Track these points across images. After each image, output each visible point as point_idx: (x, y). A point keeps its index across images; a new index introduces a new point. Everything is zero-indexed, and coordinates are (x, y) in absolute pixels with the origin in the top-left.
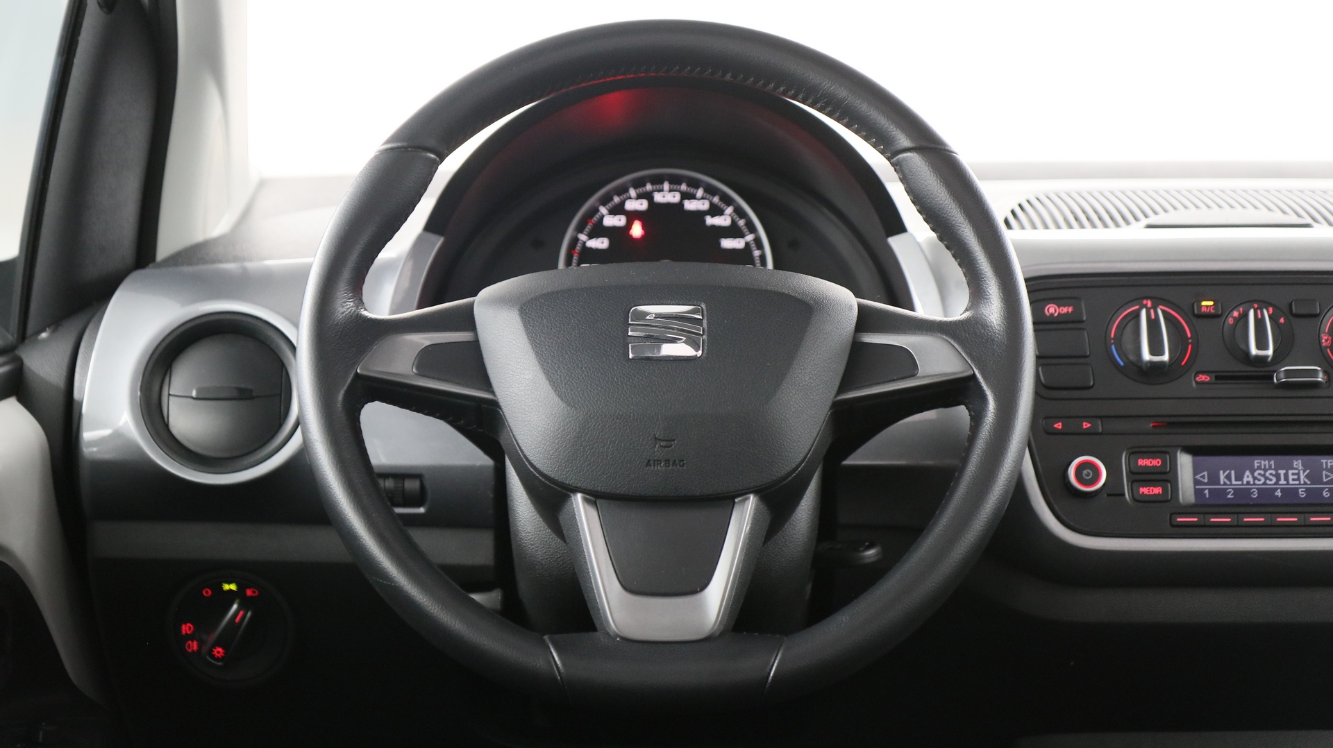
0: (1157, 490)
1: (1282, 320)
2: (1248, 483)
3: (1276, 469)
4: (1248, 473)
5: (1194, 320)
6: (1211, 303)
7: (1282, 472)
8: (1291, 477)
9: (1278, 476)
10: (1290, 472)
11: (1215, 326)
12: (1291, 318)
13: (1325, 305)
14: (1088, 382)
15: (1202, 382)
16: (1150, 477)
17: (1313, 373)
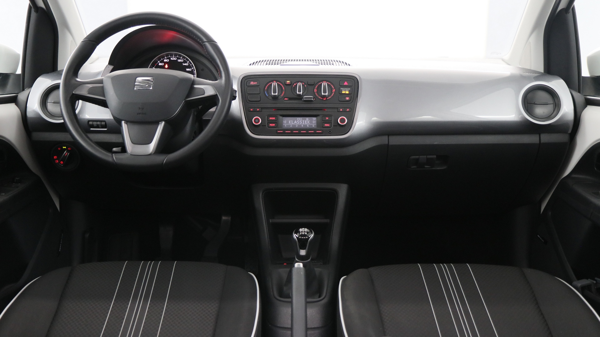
0: (274, 125)
1: (306, 86)
2: (295, 123)
3: (302, 120)
4: (295, 121)
5: (285, 86)
6: (289, 82)
7: (303, 121)
8: (305, 122)
9: (302, 122)
10: (305, 121)
11: (290, 87)
12: (308, 85)
13: (316, 82)
14: (259, 100)
15: (286, 100)
16: (272, 122)
17: (311, 98)
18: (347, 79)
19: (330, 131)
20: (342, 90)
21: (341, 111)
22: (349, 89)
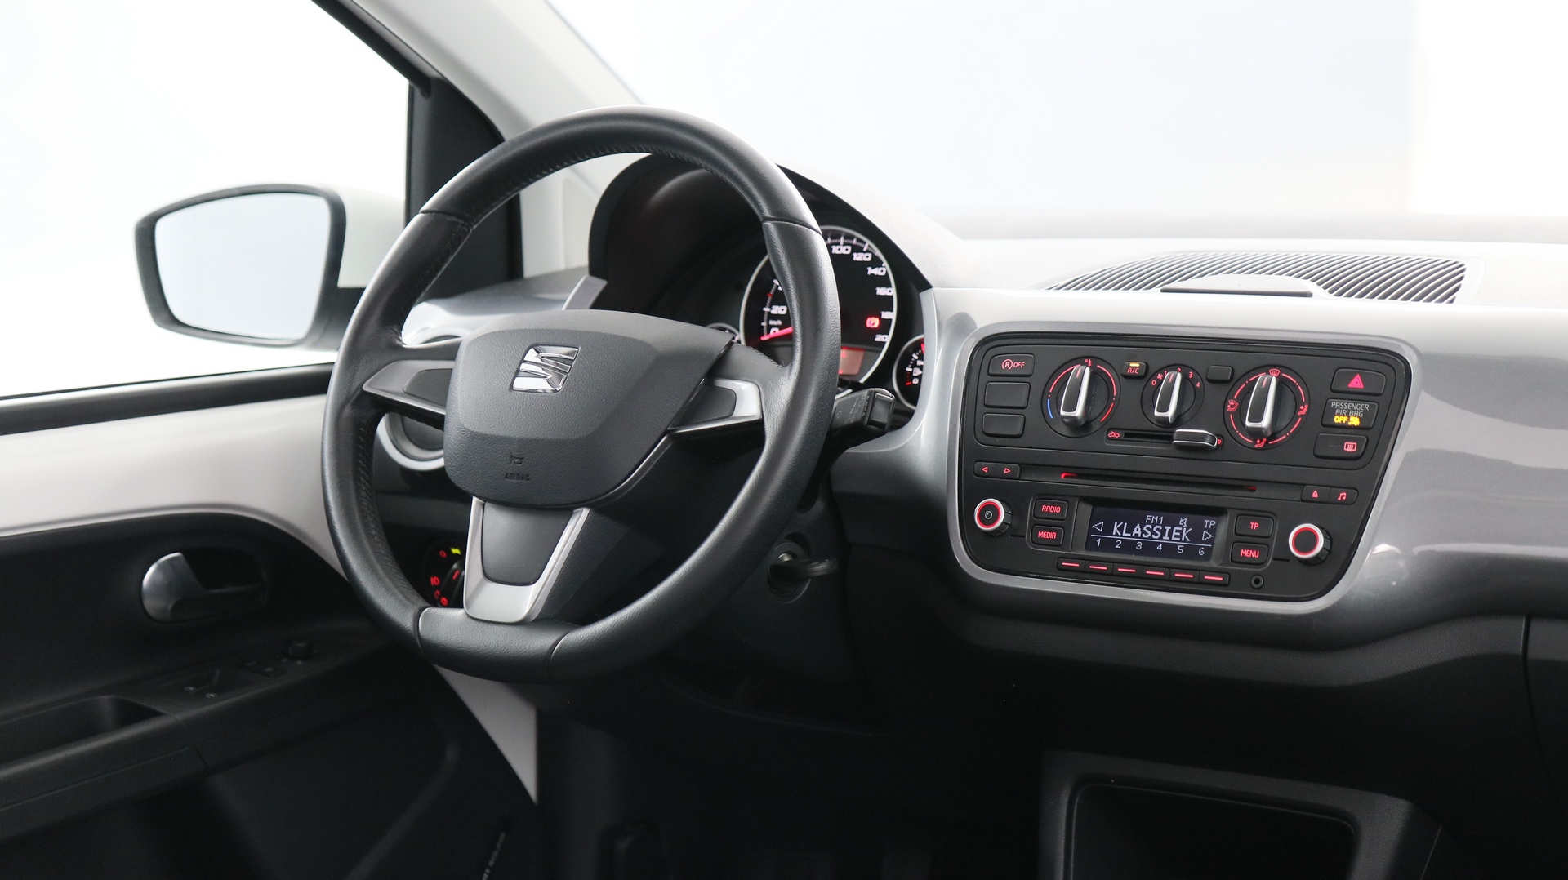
0: (1053, 535)
1: (1198, 385)
2: (1137, 535)
3: (1163, 526)
4: (1138, 526)
5: (1122, 378)
6: (1138, 365)
7: (1168, 528)
8: (1174, 533)
9: (1163, 532)
10: (1175, 528)
11: (1141, 384)
12: (1206, 383)
13: (1239, 372)
14: (1018, 431)
15: (1113, 439)
16: (1049, 523)
17: (1202, 437)
18: (1366, 364)
19: (1257, 581)
20: (1334, 409)
21: (1315, 501)
22: (1367, 407)
